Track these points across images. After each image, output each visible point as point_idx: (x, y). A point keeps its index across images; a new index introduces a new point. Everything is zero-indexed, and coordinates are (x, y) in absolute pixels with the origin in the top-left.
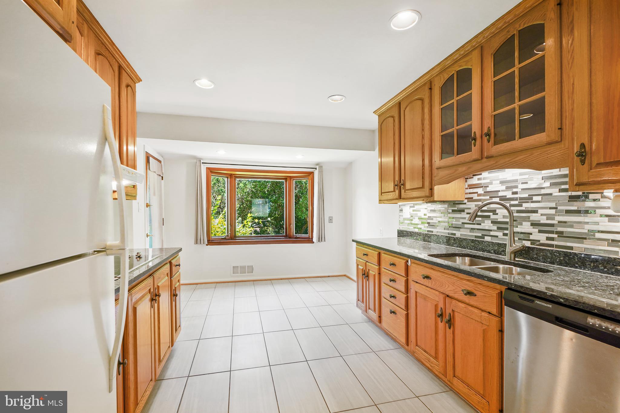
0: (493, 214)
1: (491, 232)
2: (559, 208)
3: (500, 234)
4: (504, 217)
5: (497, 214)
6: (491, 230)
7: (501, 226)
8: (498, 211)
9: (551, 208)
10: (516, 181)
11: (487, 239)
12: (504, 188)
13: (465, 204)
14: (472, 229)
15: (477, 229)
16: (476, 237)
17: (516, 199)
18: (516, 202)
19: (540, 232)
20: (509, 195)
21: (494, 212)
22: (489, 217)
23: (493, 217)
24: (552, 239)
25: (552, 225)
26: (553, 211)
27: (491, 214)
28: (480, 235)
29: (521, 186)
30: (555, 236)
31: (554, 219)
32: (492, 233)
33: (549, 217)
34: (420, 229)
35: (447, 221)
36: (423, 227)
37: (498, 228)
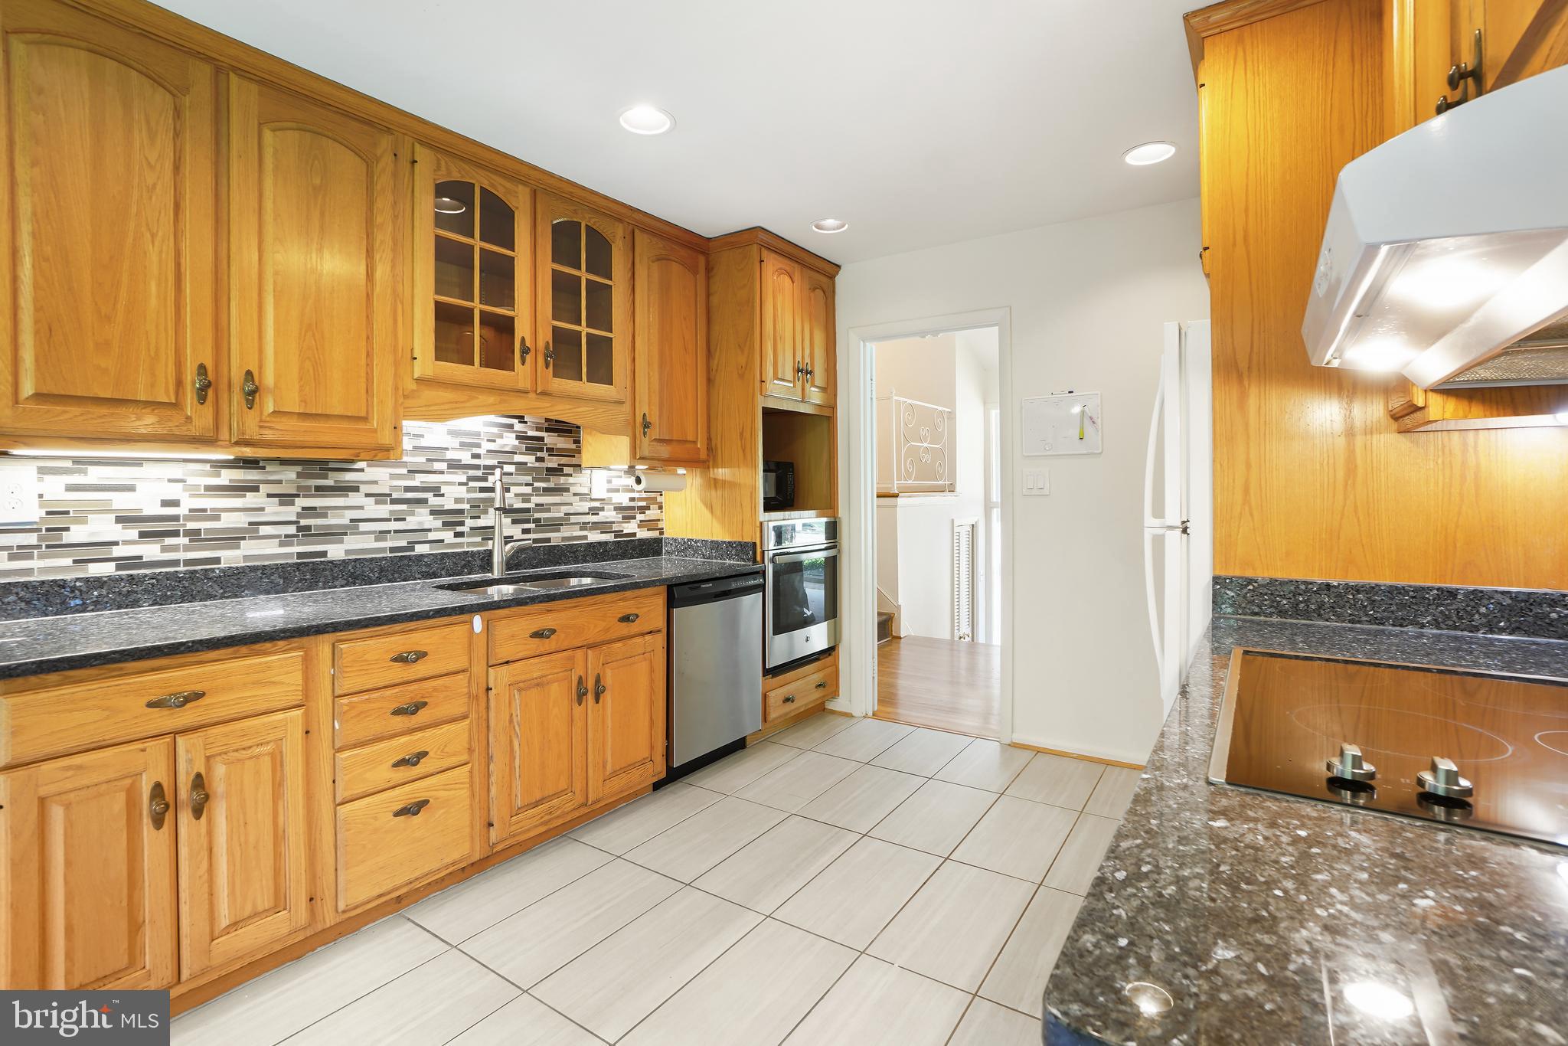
0: (435, 496)
1: (429, 534)
2: (536, 484)
3: (448, 536)
4: (458, 501)
5: (443, 495)
6: (429, 530)
7: (452, 519)
8: (444, 489)
9: (526, 485)
10: (478, 434)
11: (421, 549)
12: (455, 442)
13: (362, 470)
14: (381, 532)
15: (396, 531)
16: (393, 550)
17: (477, 467)
18: (479, 473)
19: (514, 522)
20: (465, 457)
21: (437, 491)
22: (425, 501)
23: (433, 501)
24: (528, 531)
25: (528, 510)
26: (529, 490)
27: (429, 495)
28: (404, 543)
29: (487, 446)
30: (532, 526)
31: (529, 501)
32: (431, 536)
33: (526, 498)
34: (135, 561)
35: (294, 519)
36: (151, 551)
37: (445, 524)
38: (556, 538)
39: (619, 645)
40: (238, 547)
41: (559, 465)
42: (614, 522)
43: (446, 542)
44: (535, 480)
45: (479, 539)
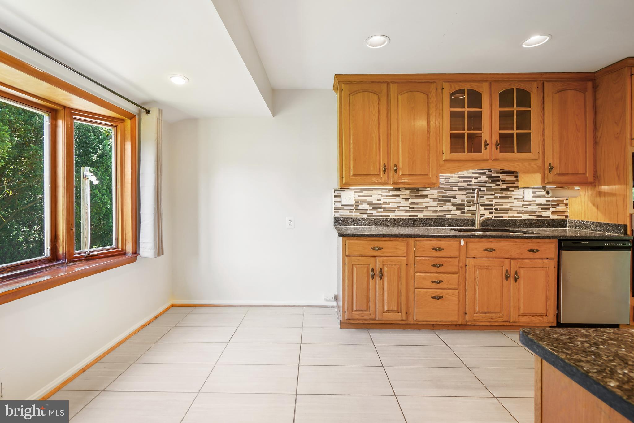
0: (453, 199)
1: (452, 212)
2: (496, 195)
3: (458, 213)
4: (462, 201)
5: (457, 199)
6: (452, 211)
7: (460, 207)
8: (457, 197)
9: (491, 195)
10: (470, 177)
11: (448, 217)
12: (462, 180)
13: (429, 190)
14: (435, 210)
15: (440, 210)
16: (438, 216)
17: (470, 189)
18: (471, 191)
19: (485, 209)
20: (465, 185)
21: (454, 197)
22: (450, 200)
23: (453, 200)
24: (492, 213)
25: (492, 205)
26: (492, 197)
27: (452, 199)
28: (442, 214)
29: (474, 181)
30: (494, 211)
31: (492, 201)
32: (452, 213)
33: (491, 200)
34: (370, 215)
35: (409, 205)
36: (374, 212)
37: (457, 209)
38: (505, 216)
39: (528, 261)
40: (394, 213)
41: (507, 187)
42: (537, 211)
43: (457, 215)
44: (495, 193)
45: (471, 215)
